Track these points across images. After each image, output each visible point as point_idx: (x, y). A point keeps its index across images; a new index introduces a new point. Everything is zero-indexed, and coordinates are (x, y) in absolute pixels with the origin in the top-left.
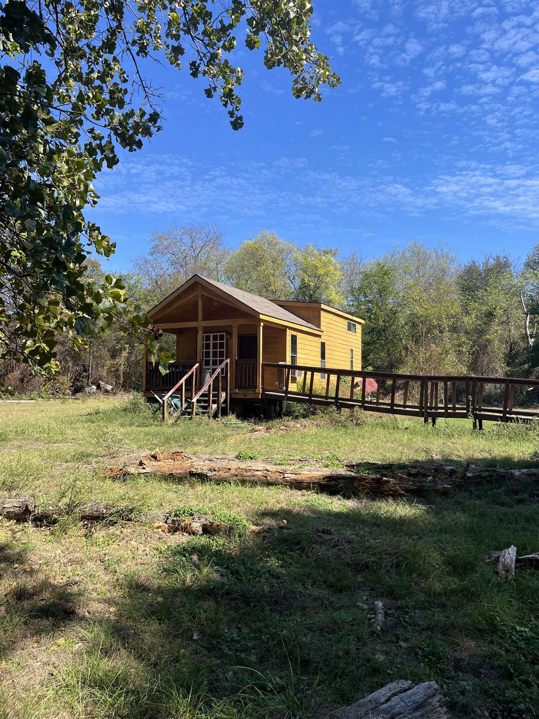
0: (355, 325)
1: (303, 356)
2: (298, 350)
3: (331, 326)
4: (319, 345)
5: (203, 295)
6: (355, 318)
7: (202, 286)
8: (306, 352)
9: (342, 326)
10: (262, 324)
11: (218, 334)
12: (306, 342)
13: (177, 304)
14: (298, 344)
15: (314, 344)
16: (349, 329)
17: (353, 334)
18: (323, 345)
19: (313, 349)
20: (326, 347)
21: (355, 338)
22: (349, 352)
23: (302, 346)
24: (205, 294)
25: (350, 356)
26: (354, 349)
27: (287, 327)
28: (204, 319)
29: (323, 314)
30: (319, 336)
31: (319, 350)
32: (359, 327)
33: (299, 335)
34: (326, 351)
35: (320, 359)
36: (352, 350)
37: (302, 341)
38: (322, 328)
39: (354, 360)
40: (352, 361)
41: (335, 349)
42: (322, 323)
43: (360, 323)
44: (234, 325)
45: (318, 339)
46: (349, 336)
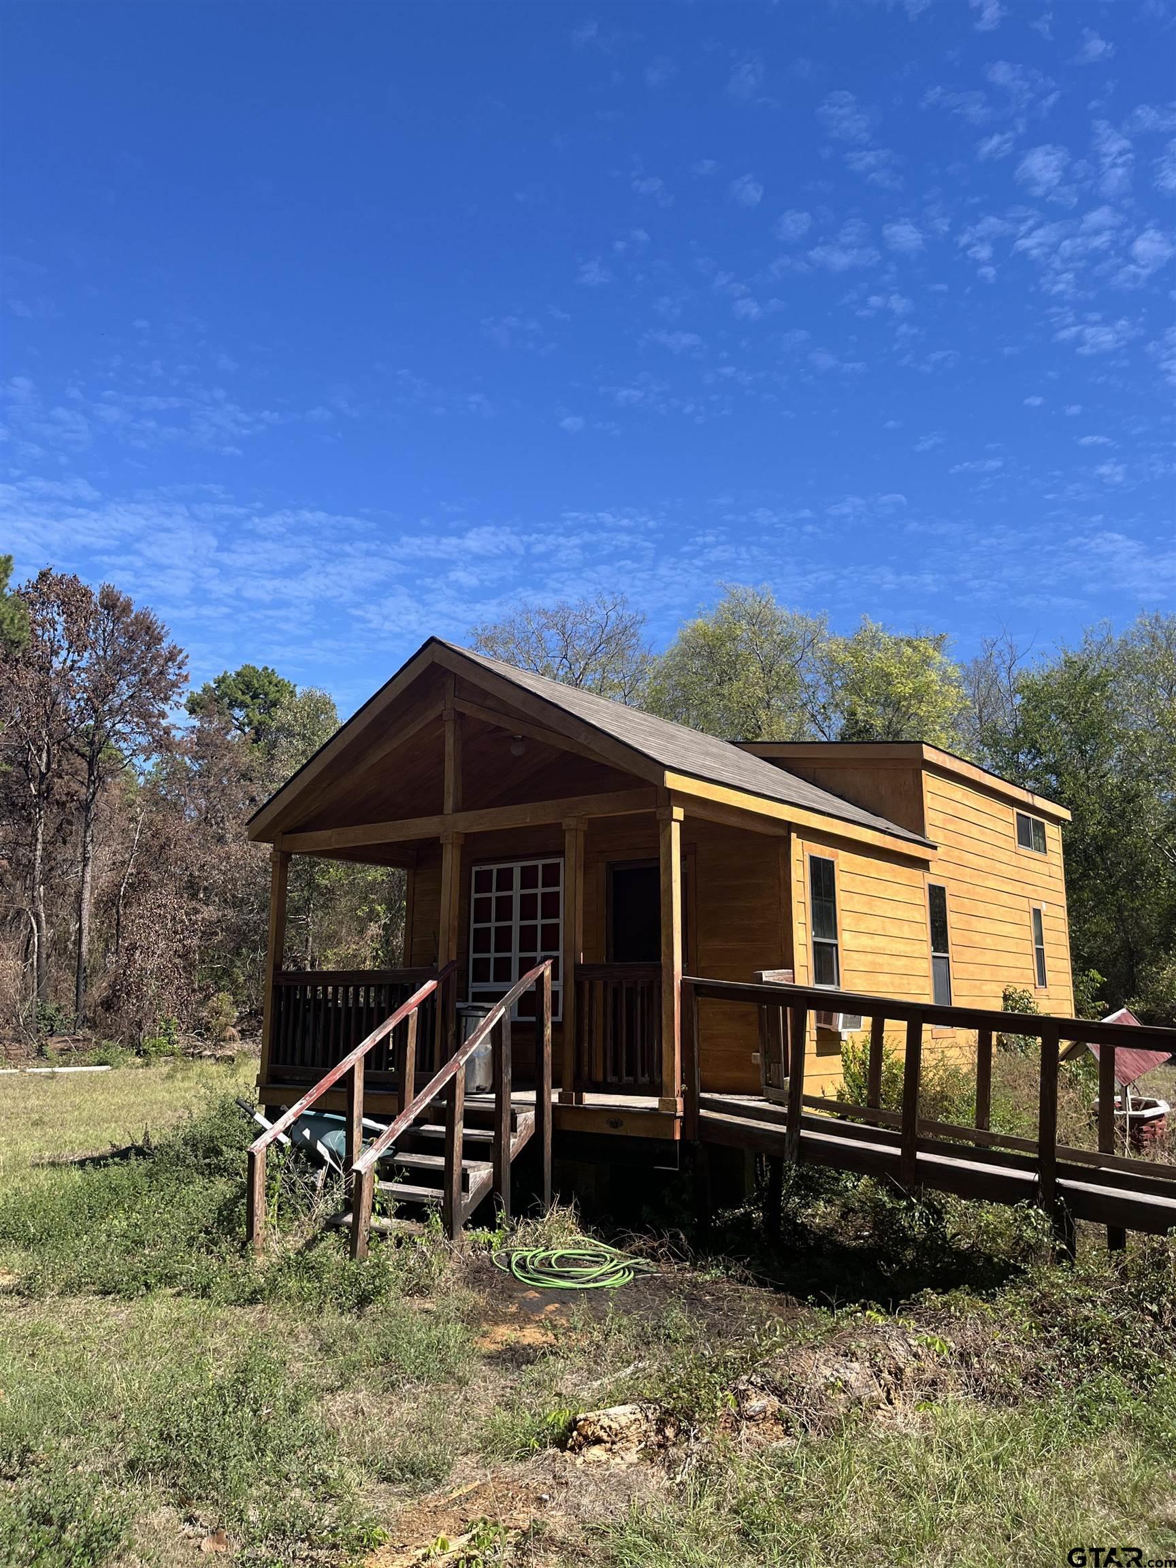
0: (1040, 827)
1: (866, 942)
2: (844, 920)
3: (964, 827)
4: (923, 899)
5: (461, 716)
6: (1040, 803)
7: (459, 681)
8: (874, 924)
9: (1000, 826)
10: (678, 813)
11: (540, 863)
12: (873, 888)
13: (377, 756)
14: (840, 897)
15: (904, 894)
16: (1024, 839)
17: (1037, 855)
18: (937, 896)
19: (899, 915)
20: (950, 903)
21: (1043, 868)
22: (1028, 919)
23: (858, 904)
24: (469, 710)
25: (1030, 934)
26: (1044, 908)
27: (790, 826)
28: (467, 803)
29: (930, 782)
30: (923, 864)
31: (923, 915)
32: (1053, 833)
33: (843, 861)
34: (952, 919)
35: (927, 949)
36: (1037, 913)
37: (857, 884)
38: (932, 834)
39: (1046, 947)
40: (1040, 953)
41: (981, 909)
42: (929, 816)
43: (1056, 820)
44: (569, 823)
45: (917, 873)
46: (1025, 862)
